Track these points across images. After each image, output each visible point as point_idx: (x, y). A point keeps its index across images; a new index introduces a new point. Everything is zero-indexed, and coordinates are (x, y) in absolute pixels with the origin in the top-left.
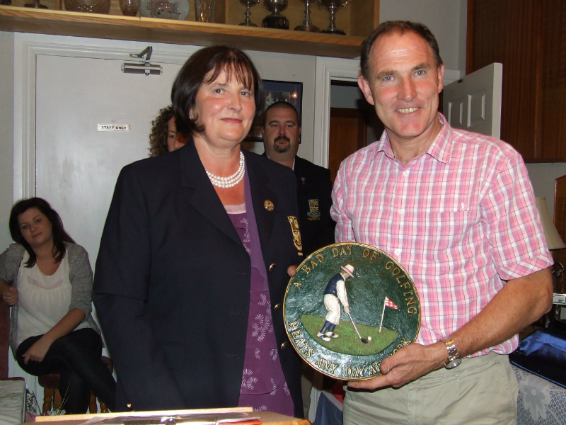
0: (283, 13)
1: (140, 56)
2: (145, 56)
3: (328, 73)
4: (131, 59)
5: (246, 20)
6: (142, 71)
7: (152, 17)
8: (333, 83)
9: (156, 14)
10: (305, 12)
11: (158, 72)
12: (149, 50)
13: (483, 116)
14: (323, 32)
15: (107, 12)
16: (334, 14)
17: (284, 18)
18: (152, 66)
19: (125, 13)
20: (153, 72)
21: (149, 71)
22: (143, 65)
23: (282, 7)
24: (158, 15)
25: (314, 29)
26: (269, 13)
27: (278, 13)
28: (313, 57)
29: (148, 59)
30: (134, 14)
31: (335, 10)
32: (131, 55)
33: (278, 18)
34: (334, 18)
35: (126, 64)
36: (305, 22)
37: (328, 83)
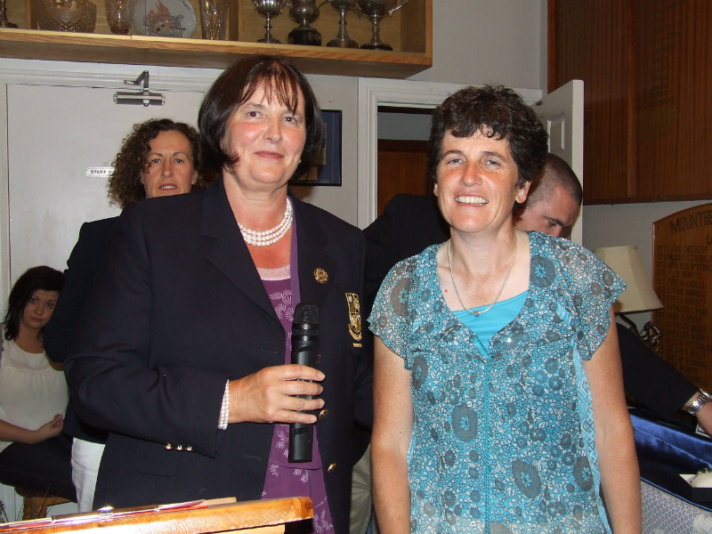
0: (314, 25)
1: (137, 83)
2: (143, 82)
3: (374, 98)
4: (126, 86)
5: (266, 35)
6: (140, 102)
7: (150, 35)
8: (381, 109)
9: (155, 30)
10: (340, 23)
11: (159, 102)
12: (145, 75)
13: (563, 147)
14: (364, 47)
15: (91, 31)
16: (377, 25)
17: (315, 32)
18: (151, 94)
19: (115, 31)
20: (152, 102)
21: (147, 102)
22: (141, 94)
23: (313, 17)
24: (158, 32)
25: (352, 45)
26: (297, 26)
27: (307, 25)
28: (354, 78)
29: (146, 86)
30: (125, 32)
31: (379, 20)
32: (125, 82)
33: (307, 31)
34: (378, 29)
35: (119, 93)
36: (339, 36)
37: (375, 110)
